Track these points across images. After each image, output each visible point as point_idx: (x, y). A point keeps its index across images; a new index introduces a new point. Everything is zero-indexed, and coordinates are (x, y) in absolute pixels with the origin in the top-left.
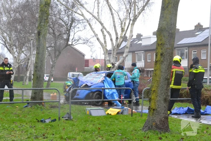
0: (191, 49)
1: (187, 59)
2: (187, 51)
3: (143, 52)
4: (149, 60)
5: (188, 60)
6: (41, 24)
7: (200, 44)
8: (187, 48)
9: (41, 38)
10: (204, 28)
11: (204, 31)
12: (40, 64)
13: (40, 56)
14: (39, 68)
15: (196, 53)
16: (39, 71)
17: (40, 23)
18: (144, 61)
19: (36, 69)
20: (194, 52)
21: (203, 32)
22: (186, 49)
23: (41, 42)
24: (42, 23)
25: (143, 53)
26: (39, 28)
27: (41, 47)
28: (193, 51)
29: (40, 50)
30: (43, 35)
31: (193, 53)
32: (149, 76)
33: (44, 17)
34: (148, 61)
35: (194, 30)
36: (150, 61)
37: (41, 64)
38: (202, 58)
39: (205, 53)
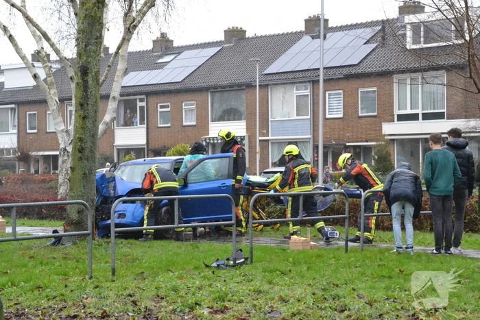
0: (153, 99)
1: (145, 126)
2: (144, 104)
3: (13, 106)
4: (31, 129)
5: (148, 129)
6: (88, 48)
7: (178, 87)
8: (143, 96)
9: (90, 82)
10: (178, 47)
11: (179, 53)
12: (89, 144)
13: (89, 124)
14: (87, 152)
15: (169, 109)
16: (87, 159)
17: (86, 46)
18: (16, 131)
19: (80, 155)
20: (161, 107)
21: (178, 58)
22: (142, 100)
23: (89, 91)
24: (90, 46)
25: (12, 109)
26: (85, 58)
27: (91, 102)
28: (159, 105)
29: (88, 110)
30: (93, 74)
31: (159, 110)
32: (32, 171)
33: (94, 33)
34: (29, 131)
35: (152, 51)
36: (35, 131)
37: (93, 143)
38: (184, 124)
39: (192, 110)
